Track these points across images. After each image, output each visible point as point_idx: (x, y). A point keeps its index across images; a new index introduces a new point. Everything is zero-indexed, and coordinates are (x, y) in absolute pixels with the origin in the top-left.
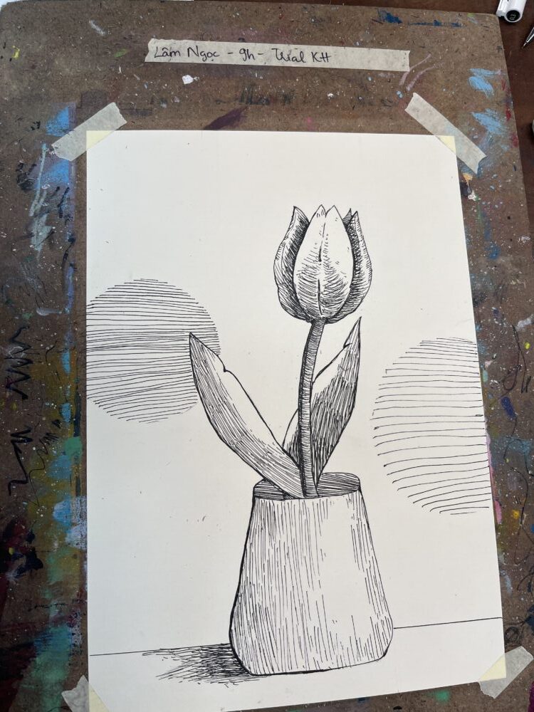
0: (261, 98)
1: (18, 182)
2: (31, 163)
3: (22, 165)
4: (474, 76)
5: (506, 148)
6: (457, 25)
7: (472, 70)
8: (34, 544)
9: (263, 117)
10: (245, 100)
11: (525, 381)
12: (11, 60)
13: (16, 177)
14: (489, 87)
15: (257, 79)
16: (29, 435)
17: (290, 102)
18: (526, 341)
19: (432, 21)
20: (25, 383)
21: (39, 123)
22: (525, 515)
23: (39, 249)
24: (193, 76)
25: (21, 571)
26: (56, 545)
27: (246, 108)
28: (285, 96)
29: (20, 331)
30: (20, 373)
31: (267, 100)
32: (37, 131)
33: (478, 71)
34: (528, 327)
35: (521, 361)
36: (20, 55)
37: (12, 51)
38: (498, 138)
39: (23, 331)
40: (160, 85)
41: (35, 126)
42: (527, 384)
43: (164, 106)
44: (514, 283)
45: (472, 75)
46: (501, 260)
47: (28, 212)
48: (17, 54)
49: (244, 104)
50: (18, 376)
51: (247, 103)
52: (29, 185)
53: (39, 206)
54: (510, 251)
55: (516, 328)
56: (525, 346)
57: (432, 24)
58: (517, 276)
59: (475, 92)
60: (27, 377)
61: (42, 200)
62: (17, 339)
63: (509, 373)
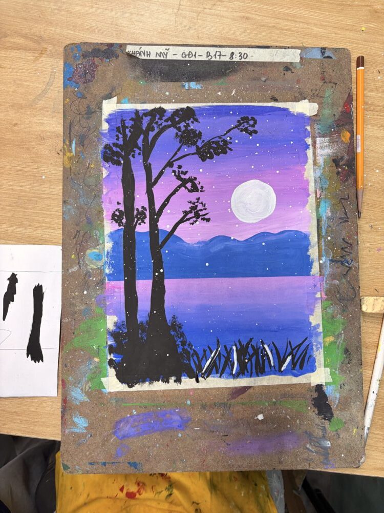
0: (219, 406)
1: (350, 354)
2: (344, 365)
3: (349, 363)
4: (85, 427)
5: (70, 378)
6: (91, 464)
7: (85, 431)
8: (336, 171)
9: (218, 395)
10: (228, 405)
11: (77, 237)
12: (358, 428)
13: (351, 356)
14: (75, 420)
15: (221, 418)
16: (341, 221)
17: (202, 404)
18: (73, 259)
19: (107, 465)
20: (343, 246)
21: (341, 388)
22: (87, 165)
23: (339, 316)
24: (258, 419)
25: (342, 158)
26: (327, 169)
27: (228, 400)
28: (204, 408)
29: (347, 272)
30: (345, 251)
31: (216, 406)
32: (342, 383)
33: (81, 431)
34: (72, 267)
35: (78, 249)
36: (353, 431)
37: (357, 433)
38: (75, 384)
39: (345, 273)
40: (276, 413)
41: (342, 385)
42: (76, 235)
43: (274, 400)
44: (77, 293)
45: (86, 428)
46: (82, 307)
47: (345, 337)
48: (355, 432)
49: (229, 403)
50: (347, 250)
51: (227, 404)
52: (345, 351)
53: (339, 340)
54: (76, 312)
55: (78, 266)
56: (75, 256)
57: (108, 463)
58: (74, 297)
59: (85, 416)
60: (343, 249)
61: (338, 343)
62: (348, 269)
63: (87, 242)
